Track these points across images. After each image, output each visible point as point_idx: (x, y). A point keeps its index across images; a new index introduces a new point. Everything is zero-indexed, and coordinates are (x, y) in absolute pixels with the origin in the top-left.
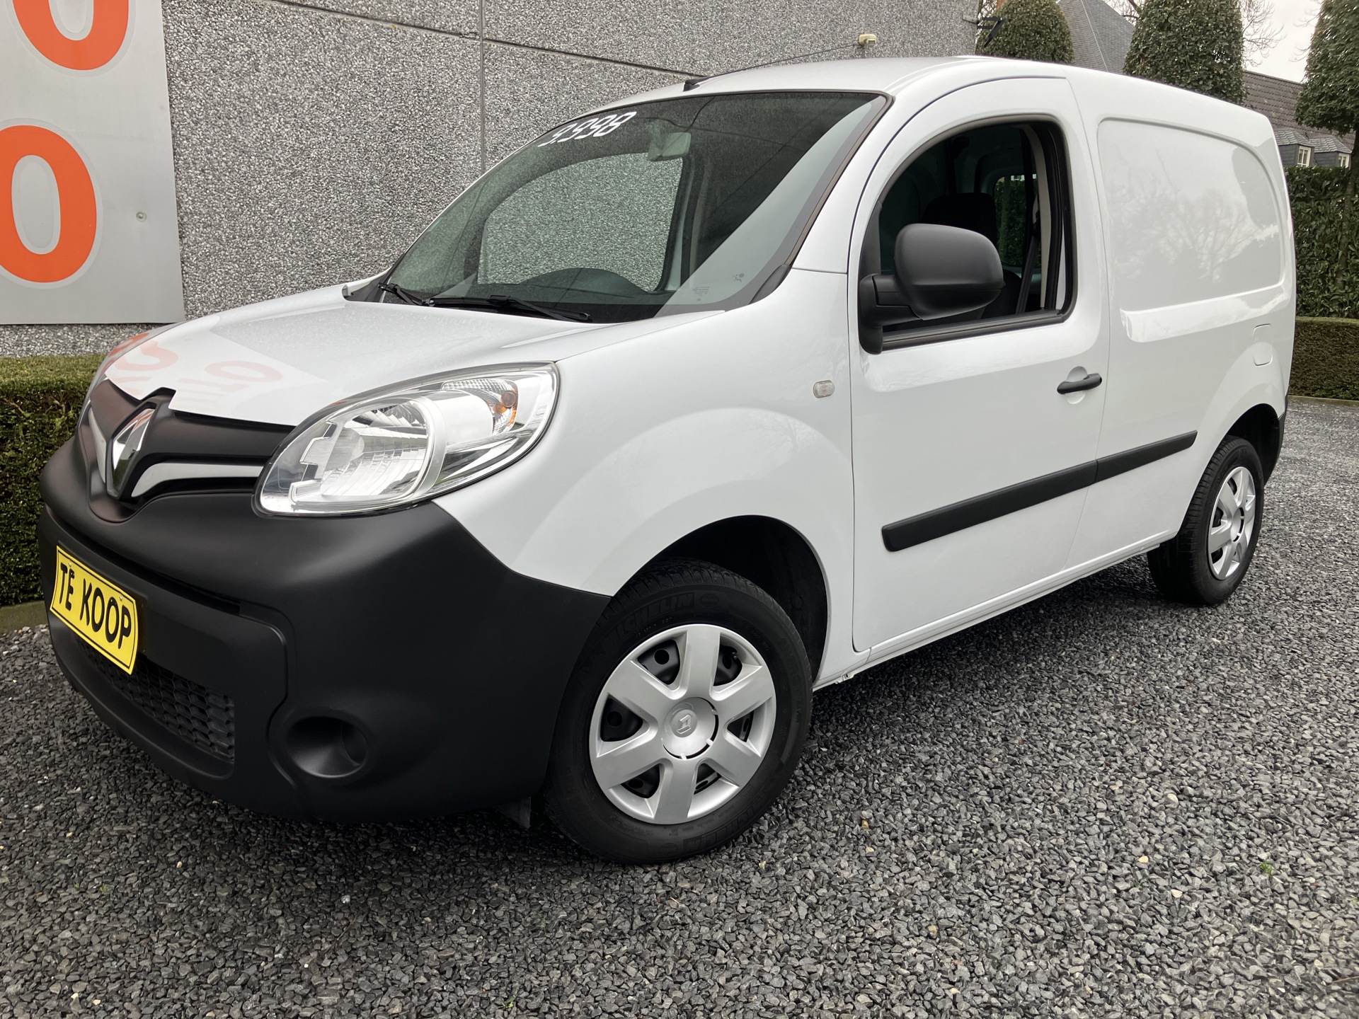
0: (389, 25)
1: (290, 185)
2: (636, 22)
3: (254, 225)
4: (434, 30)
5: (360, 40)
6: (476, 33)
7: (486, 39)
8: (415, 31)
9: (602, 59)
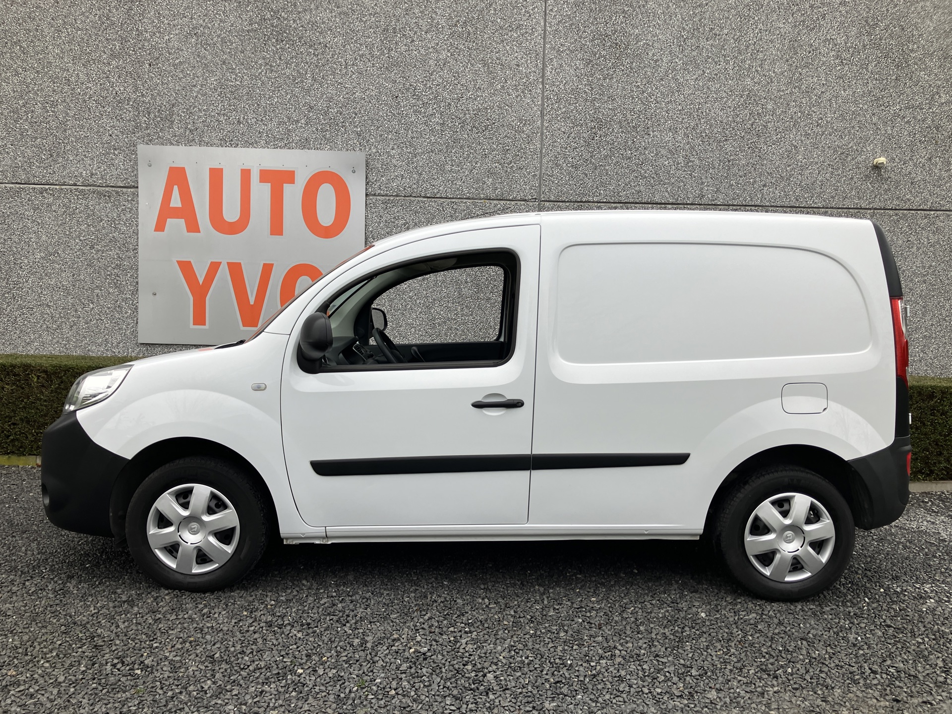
0: (482, 201)
1: (422, 285)
2: (653, 178)
3: (401, 304)
4: (509, 200)
5: (464, 210)
6: (535, 199)
7: (543, 201)
8: (497, 202)
9: (626, 203)
